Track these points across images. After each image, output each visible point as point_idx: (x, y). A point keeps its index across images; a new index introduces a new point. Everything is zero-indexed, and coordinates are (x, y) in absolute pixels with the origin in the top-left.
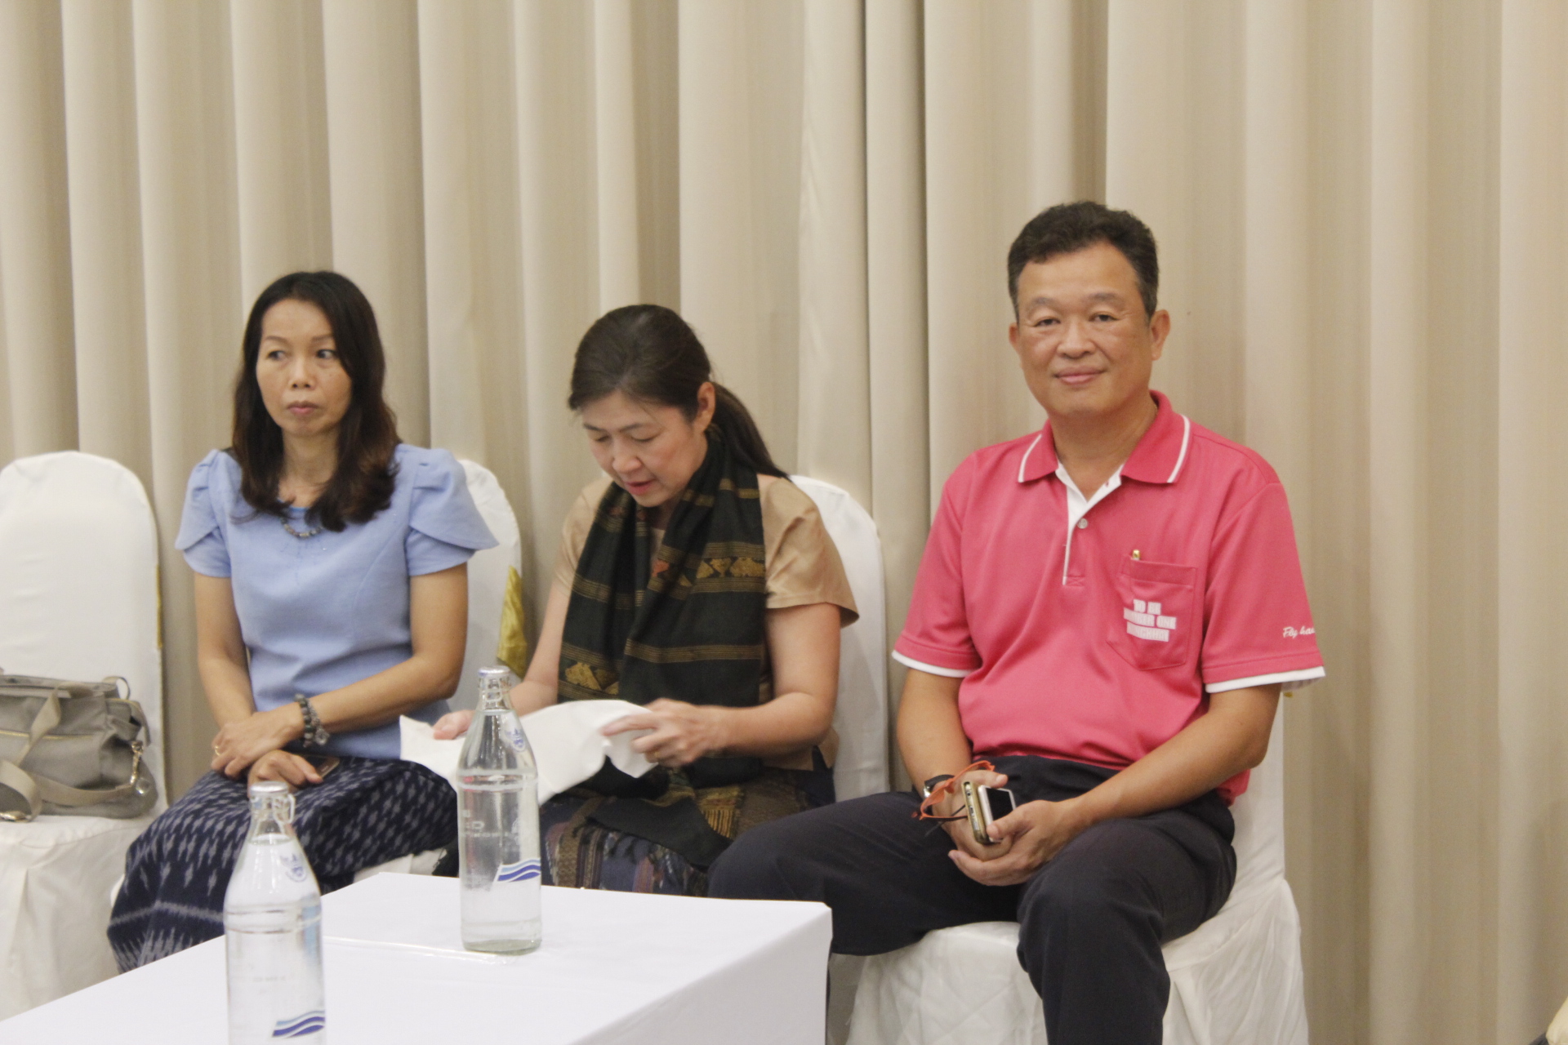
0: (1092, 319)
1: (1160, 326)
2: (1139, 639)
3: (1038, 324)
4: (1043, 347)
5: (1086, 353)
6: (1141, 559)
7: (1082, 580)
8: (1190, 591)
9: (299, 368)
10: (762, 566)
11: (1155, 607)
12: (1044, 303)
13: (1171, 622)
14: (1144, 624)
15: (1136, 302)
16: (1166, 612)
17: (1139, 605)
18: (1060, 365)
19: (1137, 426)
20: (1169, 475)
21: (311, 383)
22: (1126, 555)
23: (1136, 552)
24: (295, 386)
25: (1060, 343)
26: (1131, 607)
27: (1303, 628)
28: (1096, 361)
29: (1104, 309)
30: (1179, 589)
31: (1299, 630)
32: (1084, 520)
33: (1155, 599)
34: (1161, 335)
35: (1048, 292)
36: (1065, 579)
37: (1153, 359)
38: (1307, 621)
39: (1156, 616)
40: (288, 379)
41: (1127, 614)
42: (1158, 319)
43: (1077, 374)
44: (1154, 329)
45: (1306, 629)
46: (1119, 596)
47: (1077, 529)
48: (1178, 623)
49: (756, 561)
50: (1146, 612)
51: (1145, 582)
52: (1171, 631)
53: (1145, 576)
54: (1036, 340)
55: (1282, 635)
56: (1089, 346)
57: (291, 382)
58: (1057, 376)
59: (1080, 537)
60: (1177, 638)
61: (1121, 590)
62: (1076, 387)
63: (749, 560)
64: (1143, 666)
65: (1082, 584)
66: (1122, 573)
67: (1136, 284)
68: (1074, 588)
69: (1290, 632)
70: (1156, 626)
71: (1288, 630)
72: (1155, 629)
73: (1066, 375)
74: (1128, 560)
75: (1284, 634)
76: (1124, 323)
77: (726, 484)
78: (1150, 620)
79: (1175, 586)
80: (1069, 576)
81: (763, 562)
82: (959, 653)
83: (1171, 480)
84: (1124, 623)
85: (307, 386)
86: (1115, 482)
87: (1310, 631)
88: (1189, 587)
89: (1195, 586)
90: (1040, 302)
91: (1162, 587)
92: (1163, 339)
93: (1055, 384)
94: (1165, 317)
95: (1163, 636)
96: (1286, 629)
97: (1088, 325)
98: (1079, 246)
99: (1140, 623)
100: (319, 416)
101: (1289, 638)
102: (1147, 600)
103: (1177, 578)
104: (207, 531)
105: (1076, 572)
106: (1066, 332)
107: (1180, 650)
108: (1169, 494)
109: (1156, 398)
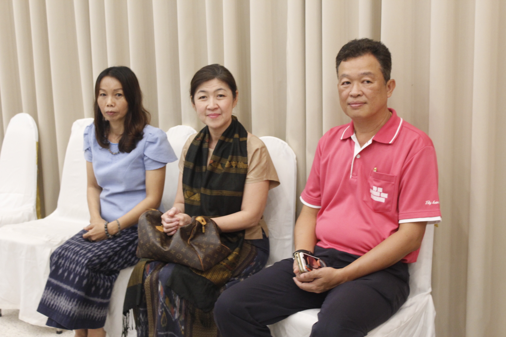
0: (363, 82)
1: (391, 85)
2: (374, 200)
3: (343, 84)
4: (345, 93)
5: (359, 95)
6: (377, 171)
7: (356, 177)
8: (393, 184)
9: (110, 100)
10: (246, 165)
11: (380, 190)
12: (345, 76)
13: (386, 196)
14: (376, 195)
15: (380, 76)
16: (384, 192)
17: (375, 188)
18: (350, 100)
19: (382, 121)
20: (390, 141)
21: (113, 105)
22: (372, 169)
23: (375, 168)
24: (108, 106)
25: (350, 92)
26: (372, 189)
27: (434, 201)
28: (363, 99)
29: (368, 79)
30: (389, 184)
31: (432, 202)
32: (359, 155)
33: (380, 187)
34: (392, 88)
35: (347, 72)
36: (351, 176)
37: (388, 97)
38: (437, 199)
39: (381, 193)
40: (106, 103)
41: (371, 191)
42: (390, 83)
43: (356, 104)
44: (389, 86)
45: (435, 202)
46: (369, 184)
47: (356, 158)
48: (388, 196)
49: (245, 163)
50: (377, 191)
51: (376, 179)
52: (386, 199)
53: (378, 177)
54: (343, 91)
55: (425, 204)
56: (360, 93)
57: (107, 104)
58: (349, 104)
59: (357, 161)
60: (388, 201)
61: (370, 182)
62: (355, 109)
63: (242, 162)
64: (376, 211)
65: (356, 178)
66: (371, 175)
67: (380, 69)
68: (354, 180)
69: (429, 203)
70: (380, 197)
71: (428, 202)
72: (380, 198)
73: (352, 104)
74: (372, 171)
75: (426, 203)
76: (375, 85)
77: (236, 136)
78: (378, 194)
79: (388, 182)
80: (353, 175)
81: (247, 163)
82: (317, 200)
83: (390, 143)
84: (370, 194)
85: (112, 106)
86: (370, 142)
87: (437, 203)
88: (393, 183)
89: (395, 182)
90: (344, 76)
91: (383, 182)
92: (393, 90)
93: (349, 107)
94: (394, 82)
95: (383, 200)
96: (427, 201)
97: (361, 85)
98: (359, 55)
99: (375, 195)
100: (116, 115)
101: (428, 205)
102: (378, 187)
103: (389, 179)
104: (87, 148)
105: (355, 174)
106: (352, 87)
107: (389, 206)
108: (390, 148)
109: (391, 110)
